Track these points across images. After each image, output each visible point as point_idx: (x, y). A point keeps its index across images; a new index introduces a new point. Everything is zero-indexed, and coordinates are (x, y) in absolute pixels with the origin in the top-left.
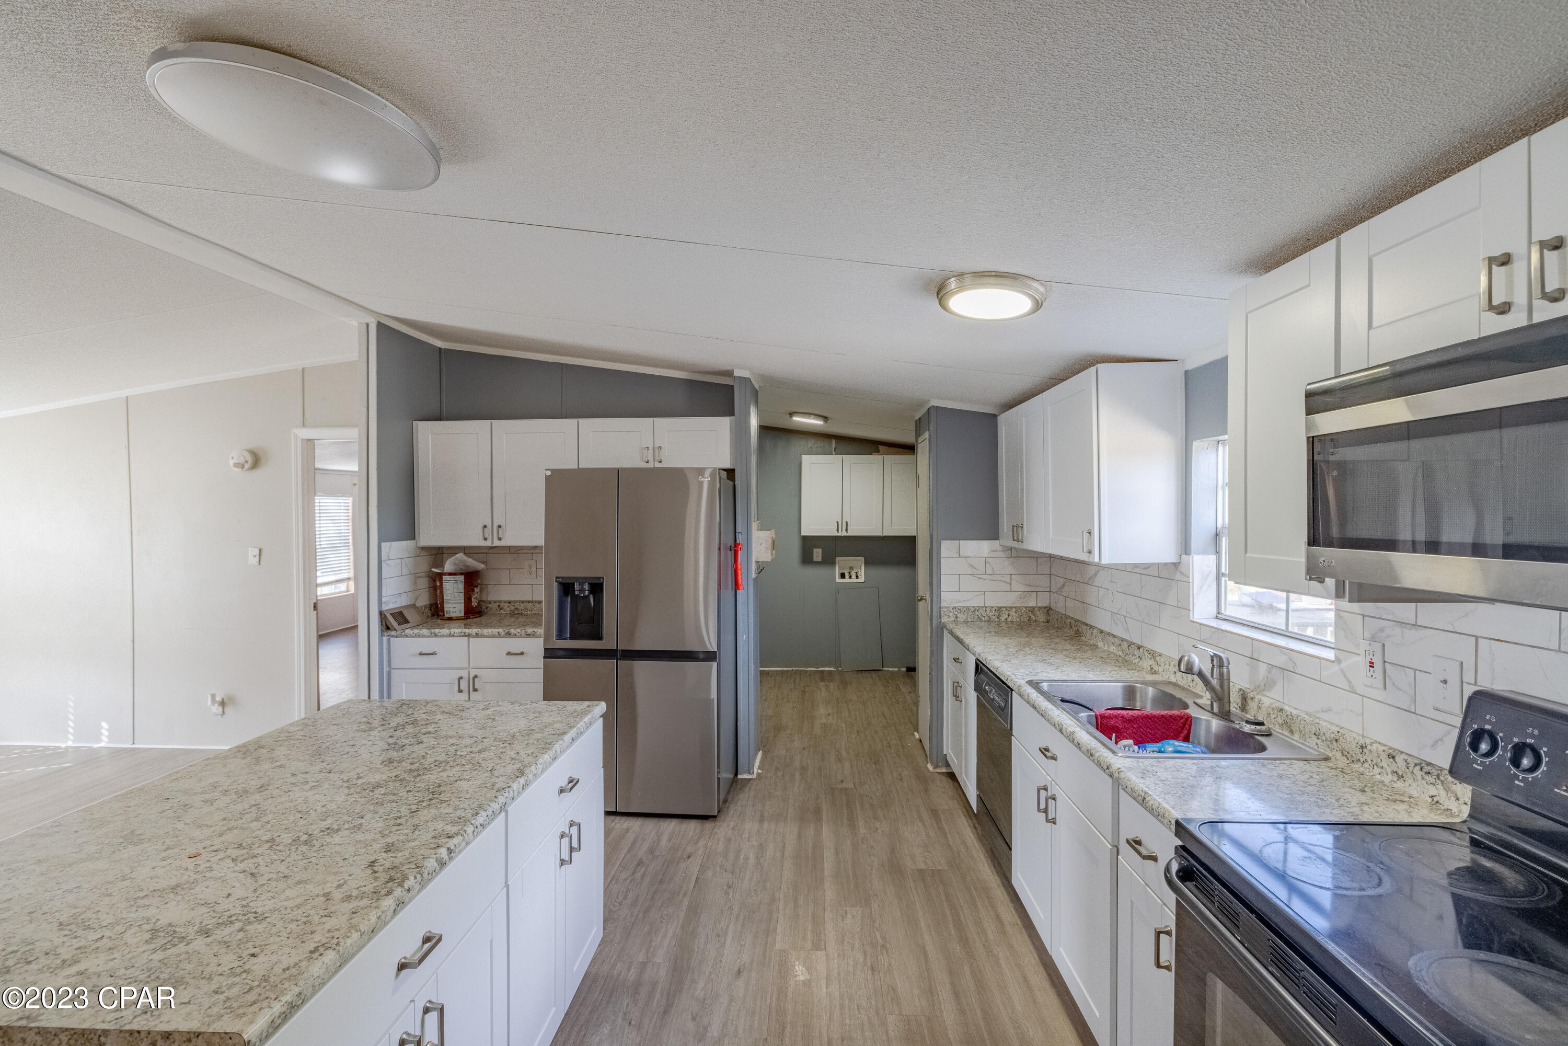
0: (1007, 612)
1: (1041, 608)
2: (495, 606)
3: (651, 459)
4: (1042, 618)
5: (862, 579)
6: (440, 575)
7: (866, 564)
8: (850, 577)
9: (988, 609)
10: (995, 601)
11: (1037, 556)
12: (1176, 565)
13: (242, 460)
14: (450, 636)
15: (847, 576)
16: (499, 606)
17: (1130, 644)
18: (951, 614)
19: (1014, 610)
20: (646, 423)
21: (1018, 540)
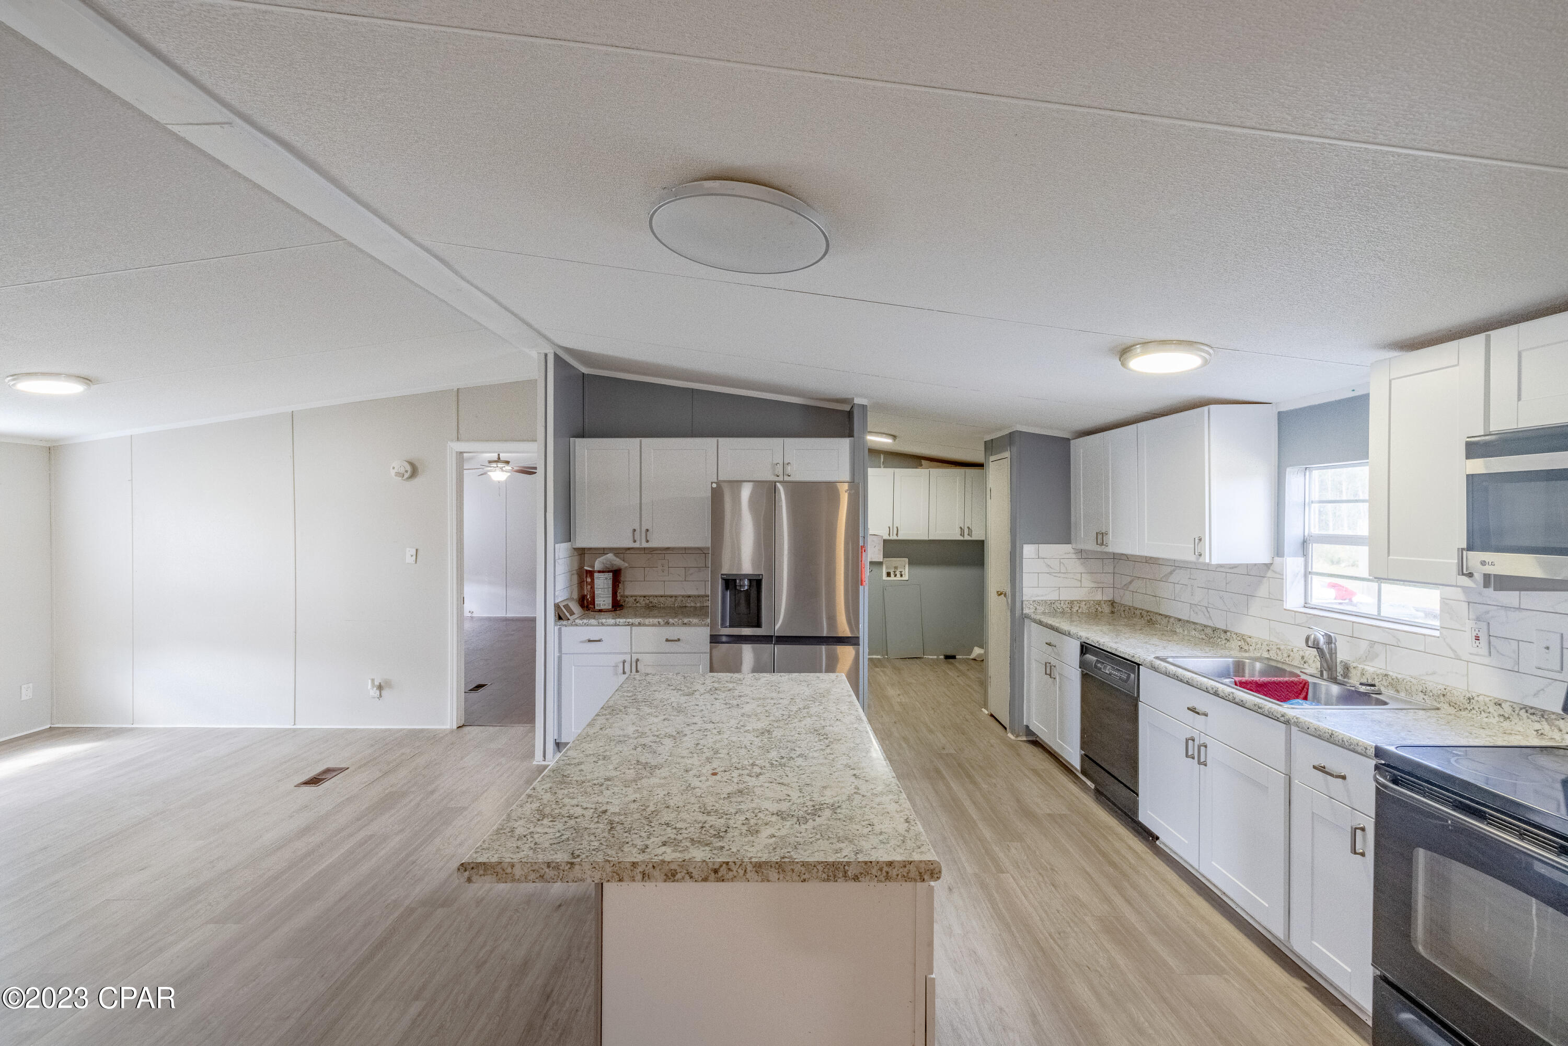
0: (1078, 605)
1: (1106, 601)
2: (631, 600)
3: (781, 473)
4: (1107, 609)
5: (906, 577)
6: (591, 573)
7: (911, 563)
8: (896, 575)
9: (1062, 602)
10: (1067, 595)
11: (1118, 558)
12: (1268, 566)
13: (402, 470)
14: (616, 625)
15: (892, 575)
16: (635, 600)
17: (1215, 630)
18: (1031, 606)
19: (1084, 603)
20: (777, 442)
21: (1102, 544)
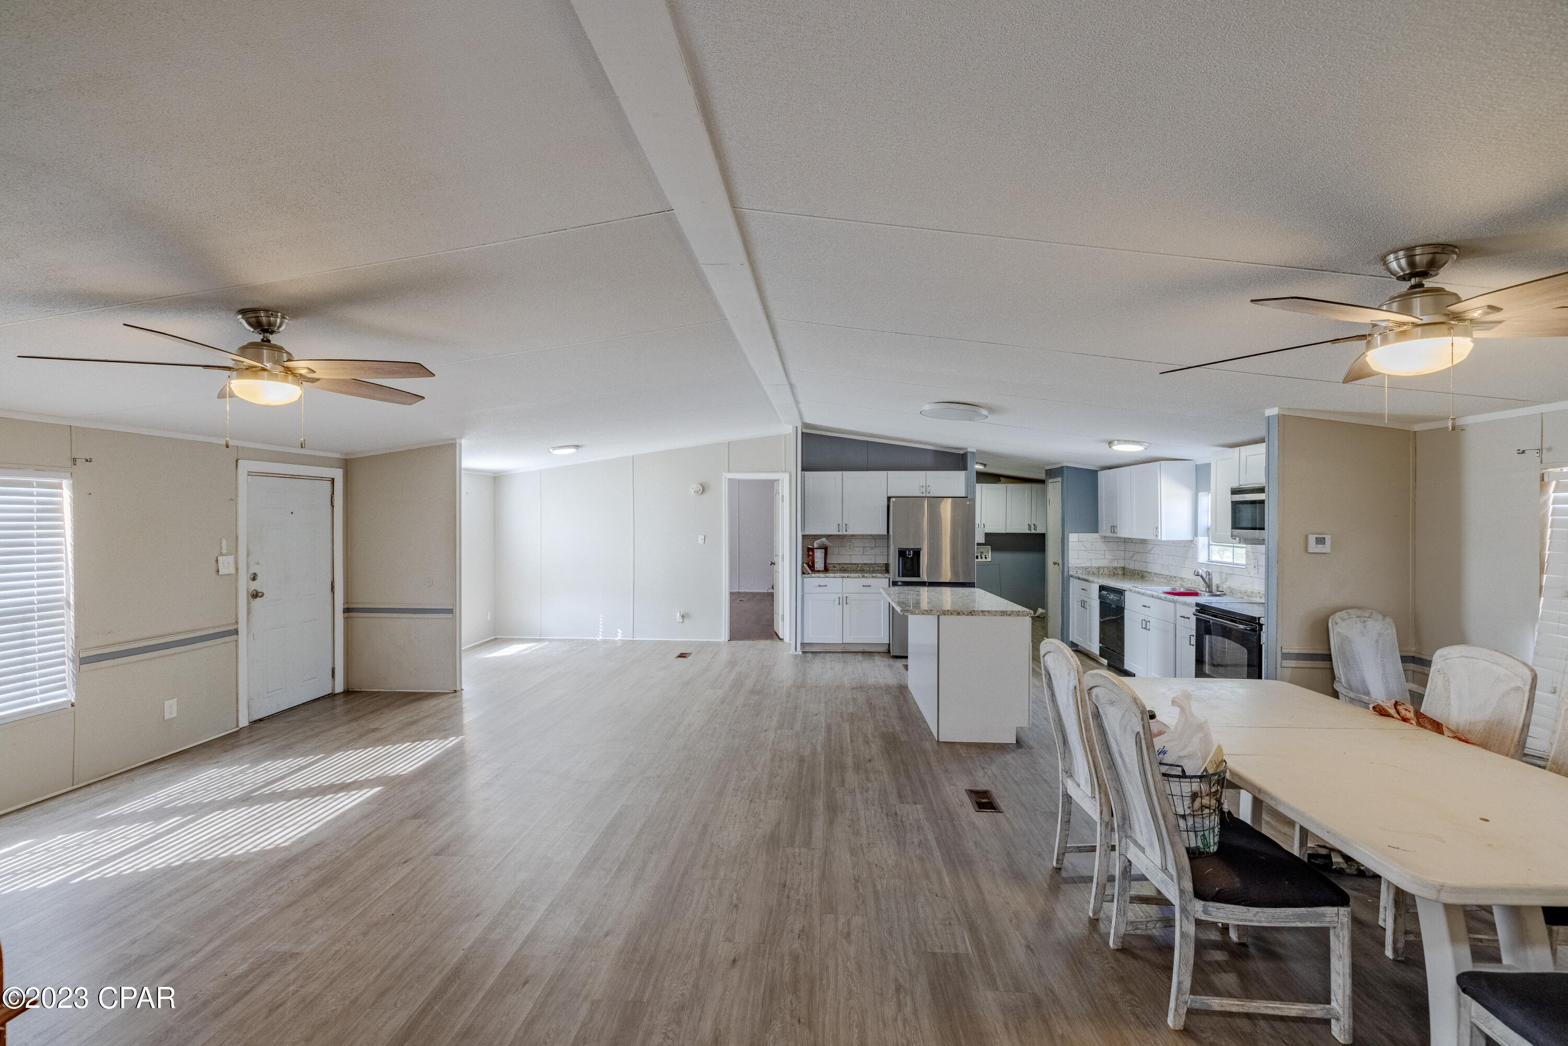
0: (1103, 569)
1: (1120, 567)
2: (831, 566)
3: (924, 491)
4: (1120, 572)
5: (989, 559)
6: (812, 550)
7: (992, 550)
8: (982, 558)
11: (1124, 540)
12: (1192, 541)
13: (698, 489)
14: (834, 577)
15: (979, 558)
16: (834, 566)
17: (1171, 577)
18: (1074, 569)
19: (1107, 567)
20: (923, 473)
21: (1114, 533)
